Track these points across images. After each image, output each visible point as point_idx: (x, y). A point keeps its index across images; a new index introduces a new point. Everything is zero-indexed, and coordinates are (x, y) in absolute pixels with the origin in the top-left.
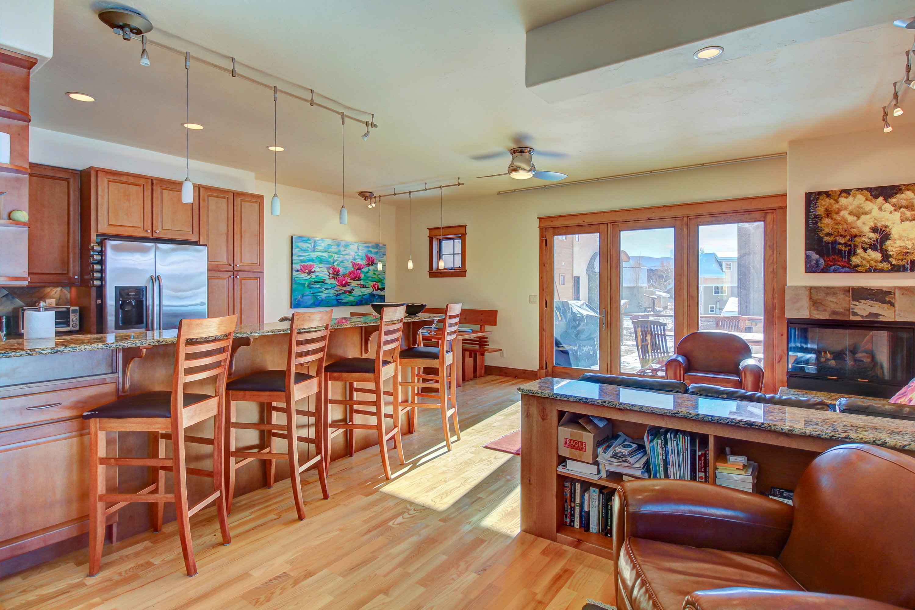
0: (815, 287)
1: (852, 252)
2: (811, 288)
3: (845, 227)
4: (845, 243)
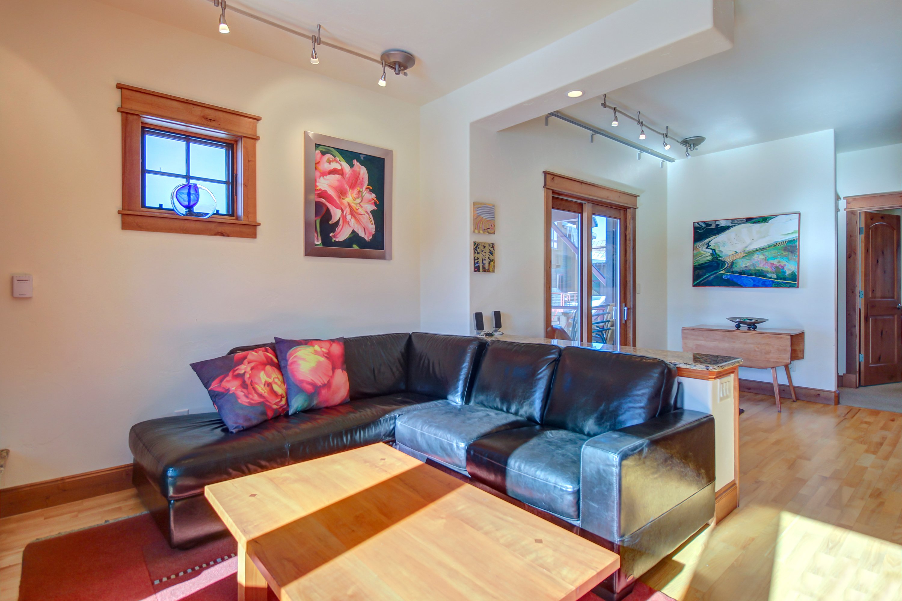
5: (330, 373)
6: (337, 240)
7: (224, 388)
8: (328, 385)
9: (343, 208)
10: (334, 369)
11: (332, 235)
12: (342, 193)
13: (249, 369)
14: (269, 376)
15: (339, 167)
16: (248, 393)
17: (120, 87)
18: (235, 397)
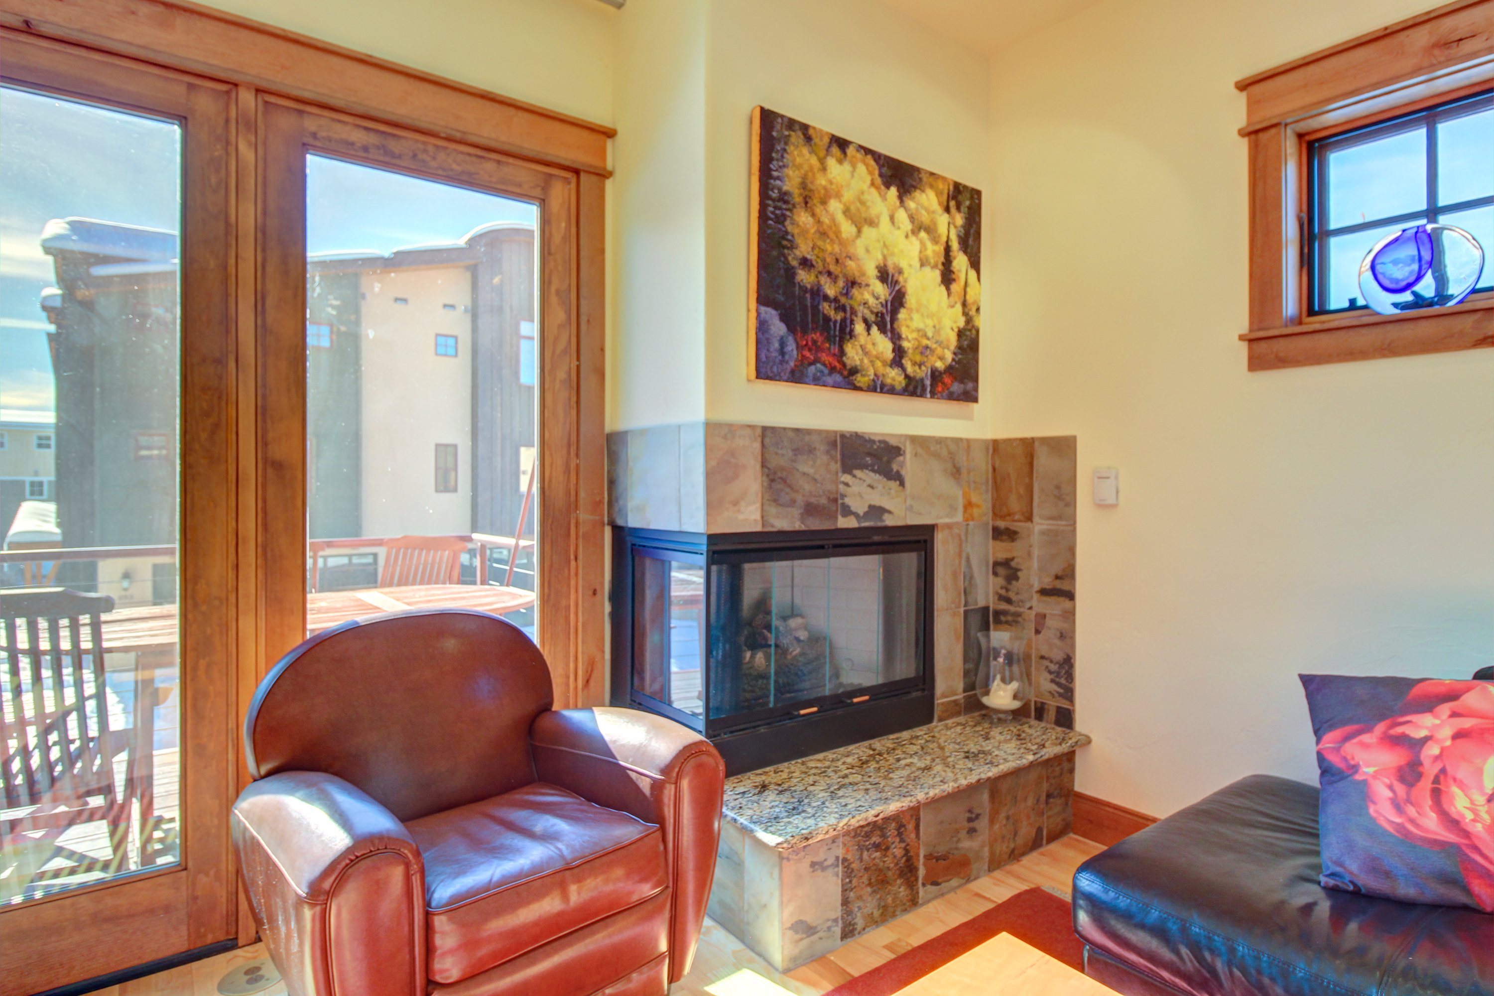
0: (773, 429)
1: (845, 332)
2: (765, 429)
3: (837, 248)
4: (836, 300)
7: (1345, 759)
13: (1446, 732)
16: (1409, 801)
17: (1243, 86)
18: (1365, 793)
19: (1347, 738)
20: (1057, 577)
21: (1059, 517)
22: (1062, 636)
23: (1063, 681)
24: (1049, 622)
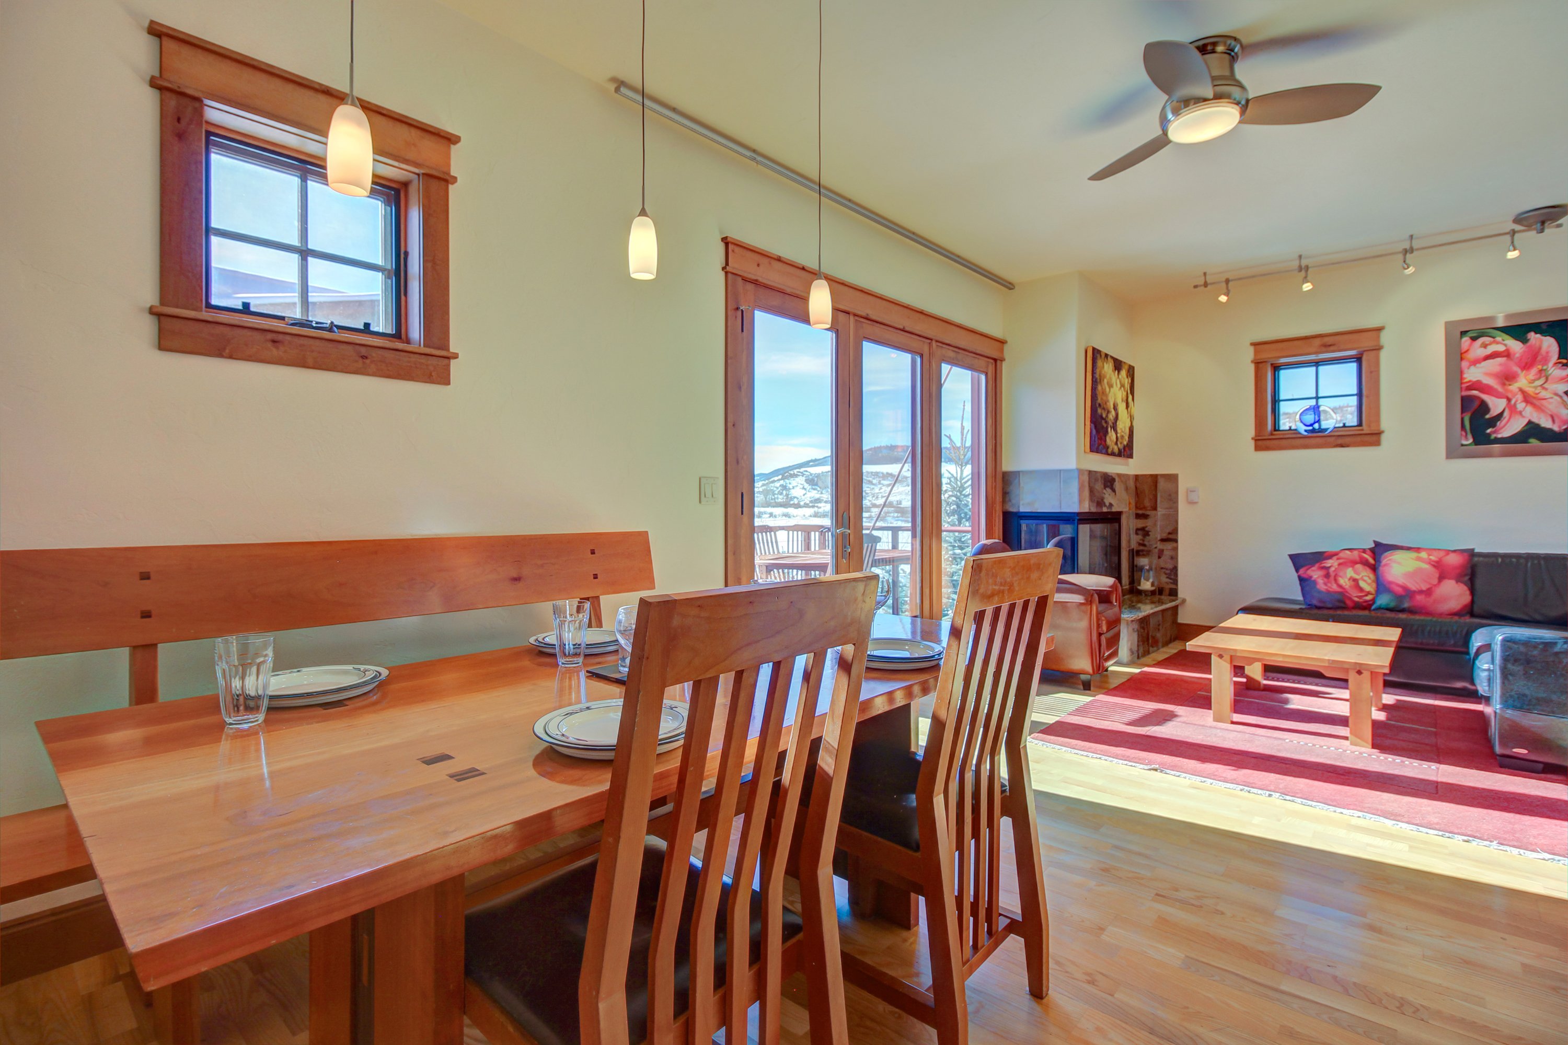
0: (1092, 471)
1: (1107, 433)
2: (1089, 471)
3: (1106, 398)
4: (1106, 420)
5: (1435, 581)
6: (1499, 436)
7: (1311, 575)
8: (1428, 592)
9: (1510, 396)
10: (1441, 578)
11: (1491, 432)
12: (1508, 378)
13: (1336, 564)
14: (1356, 572)
15: (1501, 348)
16: (1328, 582)
17: (1252, 344)
18: (1315, 582)
19: (1307, 569)
20: (1169, 533)
21: (1171, 508)
22: (1172, 558)
23: (1172, 577)
24: (1166, 552)
